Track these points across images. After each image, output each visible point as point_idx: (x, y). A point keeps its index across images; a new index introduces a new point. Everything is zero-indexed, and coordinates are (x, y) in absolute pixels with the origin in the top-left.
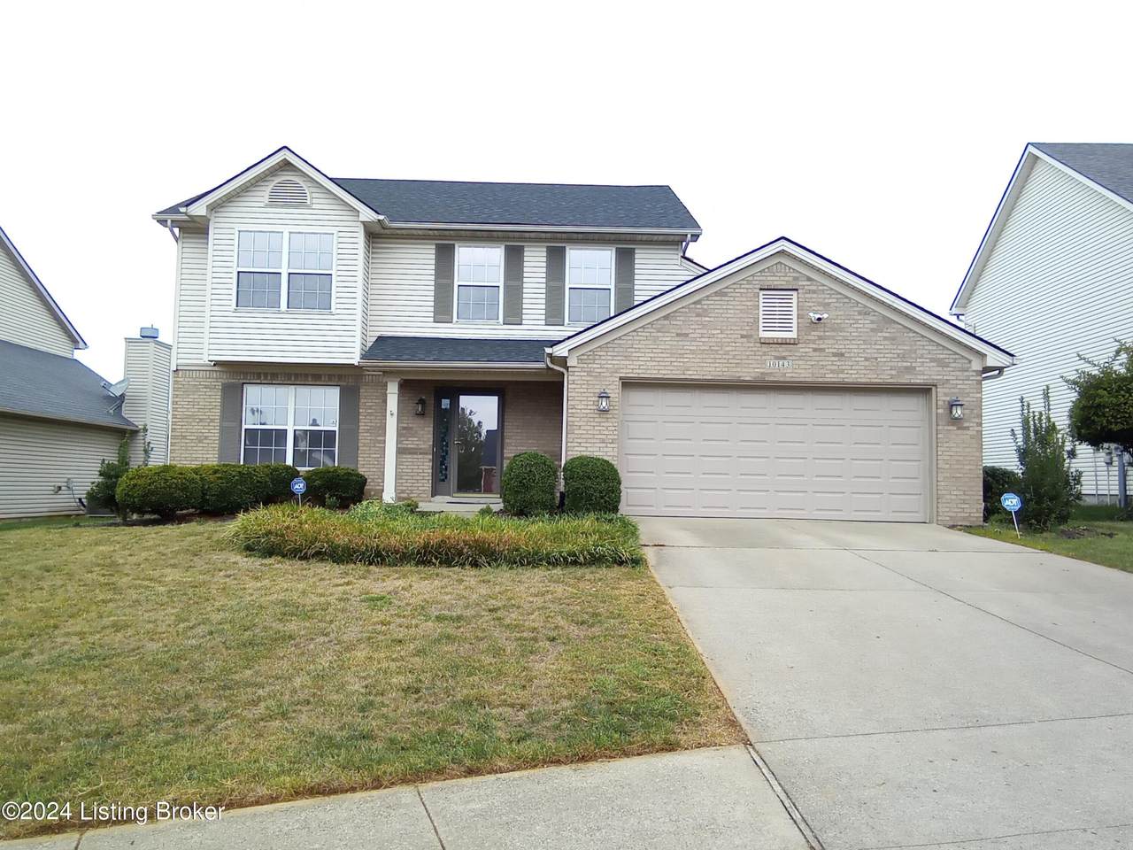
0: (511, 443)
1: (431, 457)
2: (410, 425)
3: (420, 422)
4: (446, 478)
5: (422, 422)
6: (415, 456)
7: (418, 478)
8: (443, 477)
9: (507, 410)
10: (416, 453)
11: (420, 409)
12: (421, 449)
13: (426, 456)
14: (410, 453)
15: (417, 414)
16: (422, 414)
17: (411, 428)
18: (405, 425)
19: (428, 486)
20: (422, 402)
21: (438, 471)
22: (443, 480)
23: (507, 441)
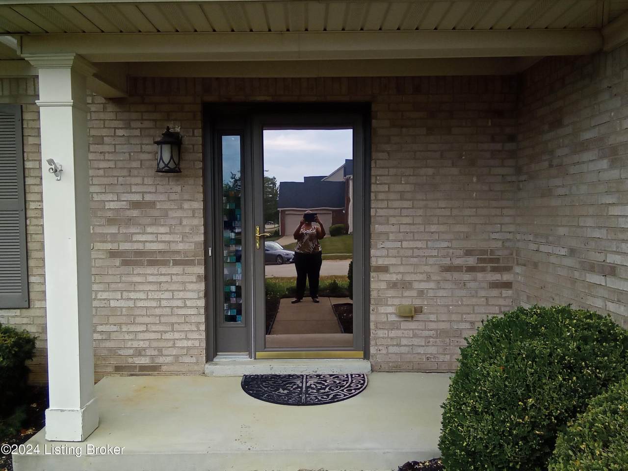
0: (387, 233)
1: (201, 270)
2: (148, 198)
3: (174, 188)
4: (239, 312)
5: (178, 189)
6: (163, 270)
7: (174, 319)
8: (234, 312)
9: (374, 155)
10: (165, 263)
11: (166, 157)
12: (178, 252)
13: (189, 269)
14: (152, 263)
15: (159, 171)
16: (173, 171)
17: (152, 204)
18: (137, 198)
19: (198, 338)
20: (173, 141)
21: (221, 297)
22: (233, 319)
23: (377, 228)
